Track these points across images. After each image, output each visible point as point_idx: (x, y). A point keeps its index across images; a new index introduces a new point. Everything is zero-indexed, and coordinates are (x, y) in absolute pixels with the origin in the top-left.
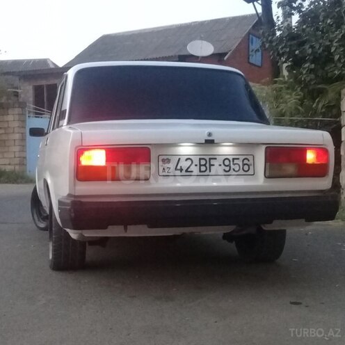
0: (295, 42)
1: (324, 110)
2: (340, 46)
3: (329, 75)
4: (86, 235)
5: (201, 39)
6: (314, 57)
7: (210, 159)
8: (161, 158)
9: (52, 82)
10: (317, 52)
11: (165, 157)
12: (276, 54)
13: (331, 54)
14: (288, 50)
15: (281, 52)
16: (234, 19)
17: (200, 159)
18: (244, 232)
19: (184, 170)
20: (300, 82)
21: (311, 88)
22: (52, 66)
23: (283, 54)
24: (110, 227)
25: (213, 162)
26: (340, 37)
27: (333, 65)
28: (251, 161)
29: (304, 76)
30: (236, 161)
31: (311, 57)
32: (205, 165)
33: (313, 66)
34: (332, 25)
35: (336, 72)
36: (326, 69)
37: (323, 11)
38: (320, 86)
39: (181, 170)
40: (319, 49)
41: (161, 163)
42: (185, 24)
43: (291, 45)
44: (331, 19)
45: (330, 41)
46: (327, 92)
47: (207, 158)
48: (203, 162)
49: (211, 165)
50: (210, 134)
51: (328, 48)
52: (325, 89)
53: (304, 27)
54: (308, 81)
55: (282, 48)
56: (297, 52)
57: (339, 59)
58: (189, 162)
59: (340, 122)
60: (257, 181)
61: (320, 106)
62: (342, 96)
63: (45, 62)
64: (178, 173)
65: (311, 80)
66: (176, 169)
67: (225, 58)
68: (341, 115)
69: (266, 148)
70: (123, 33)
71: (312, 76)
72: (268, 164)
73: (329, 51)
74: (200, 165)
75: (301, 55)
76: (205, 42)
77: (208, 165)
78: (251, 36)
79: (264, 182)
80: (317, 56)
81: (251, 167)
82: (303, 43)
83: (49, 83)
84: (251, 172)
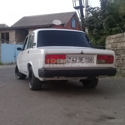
0: (91, 22)
1: (100, 44)
2: (106, 24)
3: (102, 33)
4: (46, 79)
5: (57, 19)
6: (97, 27)
7: (82, 58)
8: (68, 57)
9: (7, 32)
10: (98, 26)
11: (69, 57)
12: (85, 26)
13: (103, 27)
14: (89, 25)
15: (87, 25)
16: (67, 13)
17: (79, 58)
18: (89, 79)
19: (75, 61)
20: (93, 35)
21: (96, 37)
22: (7, 27)
23: (87, 26)
24: (54, 77)
25: (82, 59)
26: (105, 21)
27: (103, 30)
28: (93, 59)
29: (94, 33)
30: (89, 59)
31: (96, 27)
32: (80, 60)
33: (97, 30)
34: (102, 18)
35: (104, 32)
36: (101, 31)
37: (100, 13)
38: (98, 36)
39: (74, 61)
40: (99, 25)
41: (68, 59)
42: (51, 14)
43: (90, 23)
44: (102, 16)
45: (102, 23)
46: (101, 38)
47: (81, 58)
48: (80, 59)
49: (82, 60)
50: (82, 51)
51: (101, 25)
52: (100, 37)
53: (94, 18)
54: (96, 35)
55: (87, 24)
56: (92, 26)
57: (105, 28)
58: (76, 59)
59: (105, 47)
60: (94, 64)
61: (99, 42)
62: (106, 40)
63: (4, 25)
64: (73, 62)
65: (96, 34)
66: (72, 61)
67: (65, 26)
68: (105, 45)
69: (97, 55)
70: (30, 16)
71: (97, 33)
72: (98, 60)
73: (102, 26)
74: (79, 60)
75: (93, 27)
76: (58, 21)
77: (81, 60)
78: (72, 19)
79: (97, 65)
80: (98, 27)
81: (93, 61)
82: (94, 23)
83: (6, 32)
84: (93, 62)
